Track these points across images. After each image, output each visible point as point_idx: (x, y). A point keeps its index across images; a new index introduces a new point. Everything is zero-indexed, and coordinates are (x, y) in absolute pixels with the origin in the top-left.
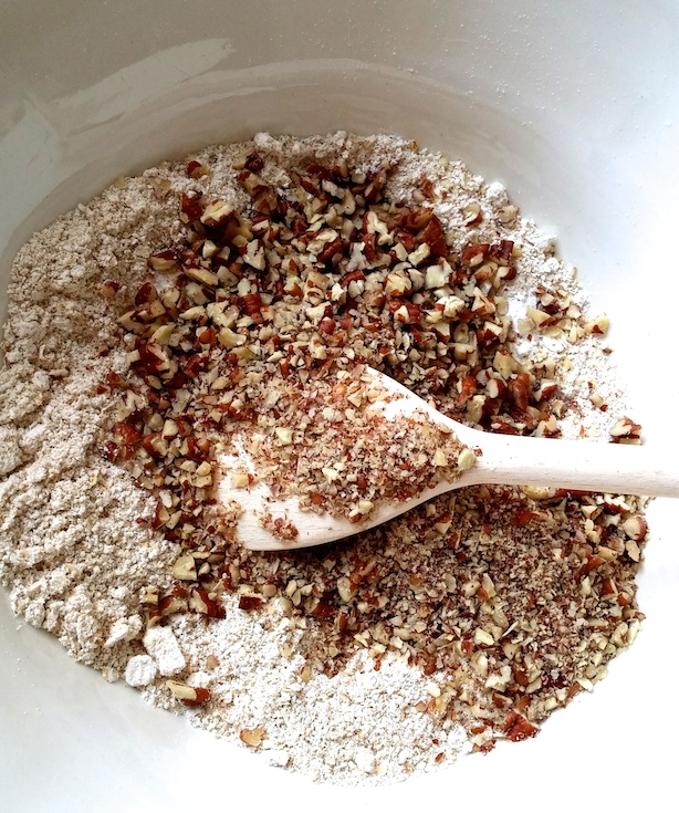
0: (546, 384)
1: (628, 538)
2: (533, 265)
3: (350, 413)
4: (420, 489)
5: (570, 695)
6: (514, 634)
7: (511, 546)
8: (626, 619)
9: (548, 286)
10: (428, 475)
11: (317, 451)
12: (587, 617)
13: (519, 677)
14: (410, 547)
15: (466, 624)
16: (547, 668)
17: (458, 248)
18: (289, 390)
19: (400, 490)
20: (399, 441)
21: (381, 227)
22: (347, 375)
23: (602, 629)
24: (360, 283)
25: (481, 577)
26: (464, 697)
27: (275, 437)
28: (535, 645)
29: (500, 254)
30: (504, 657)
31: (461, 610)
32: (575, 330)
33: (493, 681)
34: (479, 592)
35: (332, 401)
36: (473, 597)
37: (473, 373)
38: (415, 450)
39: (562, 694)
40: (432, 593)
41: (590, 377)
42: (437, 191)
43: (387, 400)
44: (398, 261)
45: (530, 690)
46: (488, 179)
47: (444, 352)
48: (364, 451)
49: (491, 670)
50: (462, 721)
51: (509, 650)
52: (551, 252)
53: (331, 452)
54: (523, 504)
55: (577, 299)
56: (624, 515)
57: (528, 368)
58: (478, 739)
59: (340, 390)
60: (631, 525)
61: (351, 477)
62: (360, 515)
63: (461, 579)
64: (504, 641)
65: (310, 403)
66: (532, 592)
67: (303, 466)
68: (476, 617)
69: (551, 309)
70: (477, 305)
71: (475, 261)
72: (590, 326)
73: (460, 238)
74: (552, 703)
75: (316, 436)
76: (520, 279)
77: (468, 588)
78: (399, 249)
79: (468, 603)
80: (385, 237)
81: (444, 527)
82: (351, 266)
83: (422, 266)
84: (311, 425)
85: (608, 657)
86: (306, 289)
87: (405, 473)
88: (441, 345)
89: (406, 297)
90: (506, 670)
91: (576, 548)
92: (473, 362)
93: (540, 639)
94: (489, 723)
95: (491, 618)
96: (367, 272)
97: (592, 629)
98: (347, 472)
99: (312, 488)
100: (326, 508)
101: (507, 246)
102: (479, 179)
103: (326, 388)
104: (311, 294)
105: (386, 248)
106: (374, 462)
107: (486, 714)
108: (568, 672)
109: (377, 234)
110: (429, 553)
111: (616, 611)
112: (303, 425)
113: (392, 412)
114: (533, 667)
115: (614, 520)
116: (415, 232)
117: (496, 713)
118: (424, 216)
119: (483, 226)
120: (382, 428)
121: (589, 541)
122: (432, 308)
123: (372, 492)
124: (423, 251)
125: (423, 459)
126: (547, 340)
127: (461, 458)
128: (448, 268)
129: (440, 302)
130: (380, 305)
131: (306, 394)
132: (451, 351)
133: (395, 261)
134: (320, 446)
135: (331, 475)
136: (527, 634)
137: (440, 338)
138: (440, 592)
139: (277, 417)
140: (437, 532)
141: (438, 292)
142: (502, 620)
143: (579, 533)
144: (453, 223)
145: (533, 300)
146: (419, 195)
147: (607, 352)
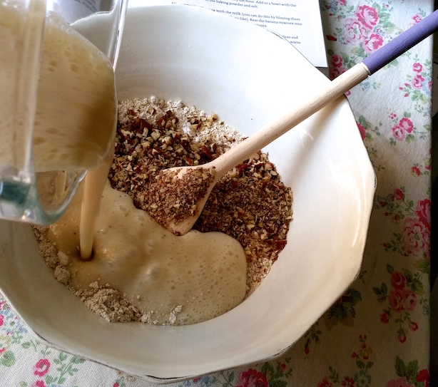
0: (212, 146)
1: (269, 171)
2: (181, 113)
3: (168, 185)
4: (206, 190)
5: (288, 225)
6: (258, 220)
7: (238, 194)
8: (286, 192)
9: (190, 116)
10: (205, 184)
11: (168, 203)
12: (274, 199)
13: (269, 231)
14: (210, 216)
15: (243, 227)
16: (275, 222)
17: (155, 124)
18: (145, 193)
19: (200, 195)
20: (190, 181)
21: (128, 132)
22: (159, 176)
23: (282, 200)
24: (135, 152)
25: (237, 210)
26: (258, 248)
27: (152, 209)
28: (267, 218)
29: (169, 116)
30: (261, 228)
31: (238, 224)
32: (208, 124)
33: (263, 237)
34: (240, 214)
35: (160, 187)
36: (239, 218)
37: (188, 156)
38: (196, 180)
39: (285, 226)
40: (226, 225)
41: (222, 134)
42: (136, 111)
43: (177, 174)
44: (141, 139)
45: (275, 232)
46: (148, 98)
47: (175, 155)
48: (182, 192)
49: (259, 235)
50: (264, 256)
51: (261, 225)
52: (183, 106)
53: (172, 200)
54: (232, 181)
55: (201, 115)
56: (263, 165)
57: (203, 144)
58: (272, 258)
59: (160, 182)
60: (267, 166)
61: (184, 202)
62: (194, 212)
63: (232, 215)
64: (257, 224)
65: (154, 192)
66: (254, 203)
67: (167, 211)
68: (244, 223)
69: (196, 122)
70: (174, 136)
71: (163, 123)
72: (211, 119)
73: (153, 120)
74: (284, 231)
75: (164, 200)
76: (180, 120)
77: (236, 215)
78: (138, 135)
79: (239, 220)
80: (131, 134)
81: (216, 202)
82: (127, 150)
83: (149, 135)
84: (160, 197)
85: (290, 207)
86: (120, 164)
87: (198, 188)
88: (173, 154)
89: (151, 147)
90: (264, 231)
91: (257, 183)
92: (186, 153)
93: (266, 215)
94: (271, 251)
95: (248, 220)
96: (134, 148)
97: (279, 202)
98: (181, 202)
99: (175, 214)
100: (183, 218)
101: (169, 113)
102: (145, 99)
103: (155, 184)
104: (123, 164)
105: (134, 137)
106: (187, 192)
107: (268, 249)
108: (281, 218)
109: (128, 135)
110: (217, 213)
111: (281, 192)
112: (158, 199)
113: (180, 176)
114: (271, 225)
115: (262, 169)
116: (139, 127)
117: (271, 247)
118: (137, 121)
119: (157, 112)
120: (181, 182)
121: (259, 179)
122: (162, 145)
123: (193, 202)
124: (146, 130)
125: (200, 180)
126: (203, 133)
127: (210, 172)
128: (157, 130)
129: (163, 141)
130: (146, 154)
131: (151, 190)
132: (177, 153)
133: (140, 140)
134: (168, 201)
135: (177, 206)
136: (262, 217)
137: (171, 152)
138: (228, 223)
139: (148, 203)
140: (215, 205)
141: (160, 139)
142: (252, 217)
143: (254, 178)
144: (148, 117)
145: (189, 123)
146: (131, 116)
147: (222, 124)
